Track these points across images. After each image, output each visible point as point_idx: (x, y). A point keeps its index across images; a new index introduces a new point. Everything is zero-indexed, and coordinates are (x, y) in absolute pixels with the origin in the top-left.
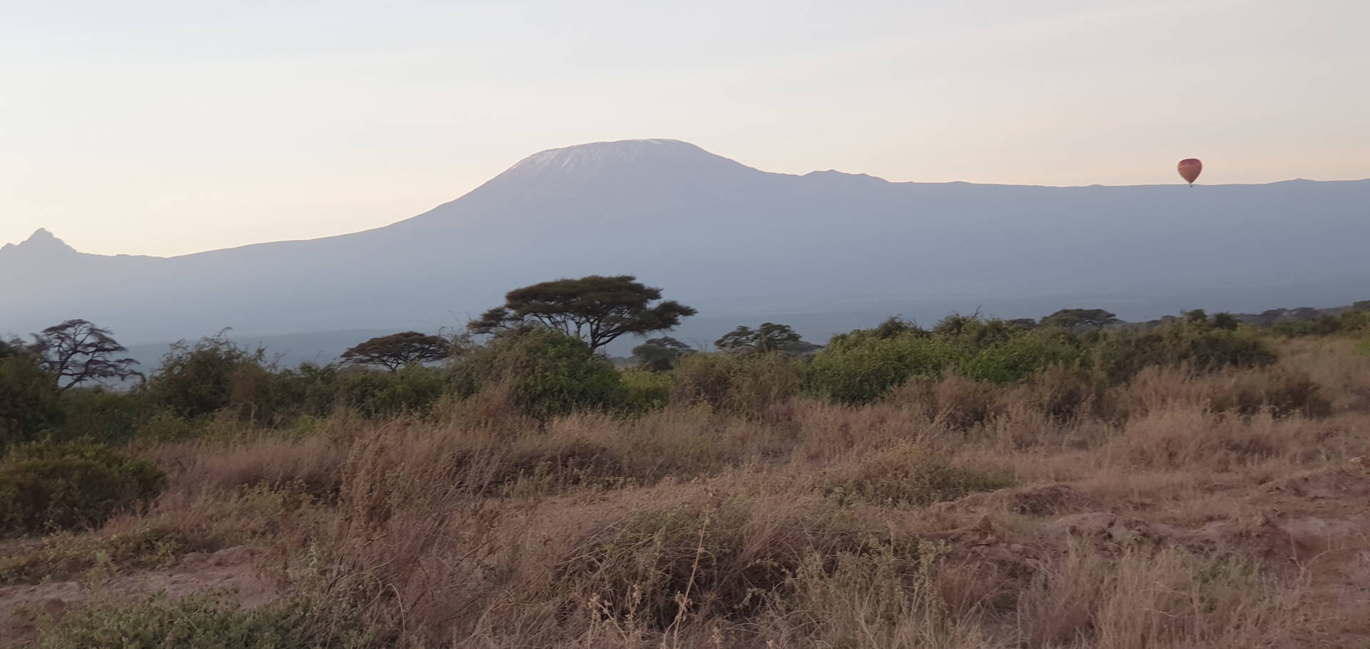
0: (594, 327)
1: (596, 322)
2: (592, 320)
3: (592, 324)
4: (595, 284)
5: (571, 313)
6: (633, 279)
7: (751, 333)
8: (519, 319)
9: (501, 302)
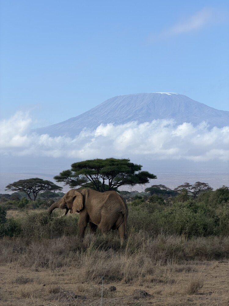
1: (111, 179)
2: (109, 178)
3: (109, 180)
4: (112, 162)
5: (101, 174)
6: (129, 161)
8: (77, 176)
9: (70, 168)
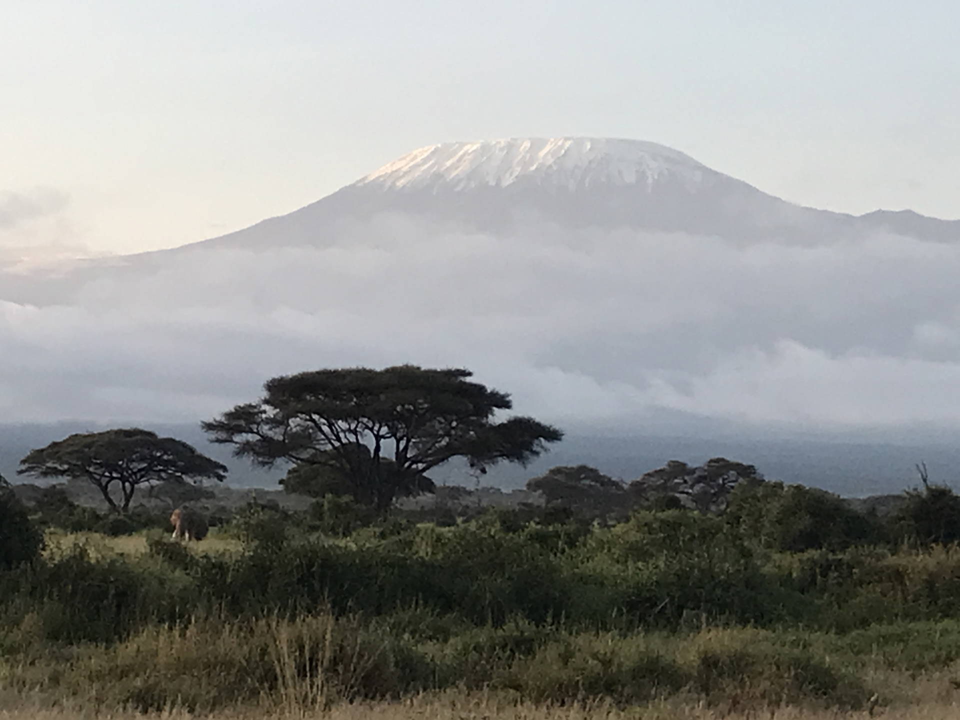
0: (402, 445)
3: (398, 440)
6: (468, 374)
7: (693, 471)
8: (282, 423)
